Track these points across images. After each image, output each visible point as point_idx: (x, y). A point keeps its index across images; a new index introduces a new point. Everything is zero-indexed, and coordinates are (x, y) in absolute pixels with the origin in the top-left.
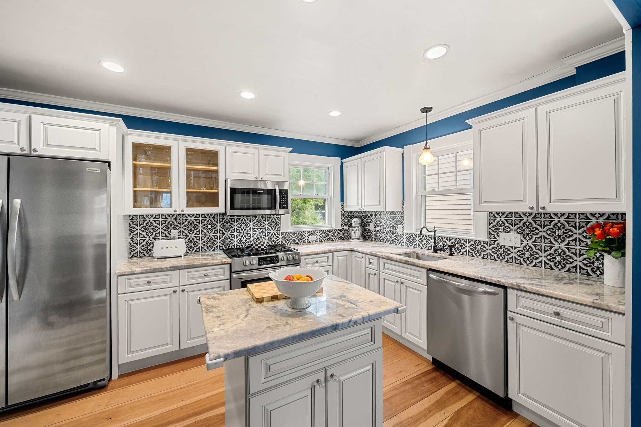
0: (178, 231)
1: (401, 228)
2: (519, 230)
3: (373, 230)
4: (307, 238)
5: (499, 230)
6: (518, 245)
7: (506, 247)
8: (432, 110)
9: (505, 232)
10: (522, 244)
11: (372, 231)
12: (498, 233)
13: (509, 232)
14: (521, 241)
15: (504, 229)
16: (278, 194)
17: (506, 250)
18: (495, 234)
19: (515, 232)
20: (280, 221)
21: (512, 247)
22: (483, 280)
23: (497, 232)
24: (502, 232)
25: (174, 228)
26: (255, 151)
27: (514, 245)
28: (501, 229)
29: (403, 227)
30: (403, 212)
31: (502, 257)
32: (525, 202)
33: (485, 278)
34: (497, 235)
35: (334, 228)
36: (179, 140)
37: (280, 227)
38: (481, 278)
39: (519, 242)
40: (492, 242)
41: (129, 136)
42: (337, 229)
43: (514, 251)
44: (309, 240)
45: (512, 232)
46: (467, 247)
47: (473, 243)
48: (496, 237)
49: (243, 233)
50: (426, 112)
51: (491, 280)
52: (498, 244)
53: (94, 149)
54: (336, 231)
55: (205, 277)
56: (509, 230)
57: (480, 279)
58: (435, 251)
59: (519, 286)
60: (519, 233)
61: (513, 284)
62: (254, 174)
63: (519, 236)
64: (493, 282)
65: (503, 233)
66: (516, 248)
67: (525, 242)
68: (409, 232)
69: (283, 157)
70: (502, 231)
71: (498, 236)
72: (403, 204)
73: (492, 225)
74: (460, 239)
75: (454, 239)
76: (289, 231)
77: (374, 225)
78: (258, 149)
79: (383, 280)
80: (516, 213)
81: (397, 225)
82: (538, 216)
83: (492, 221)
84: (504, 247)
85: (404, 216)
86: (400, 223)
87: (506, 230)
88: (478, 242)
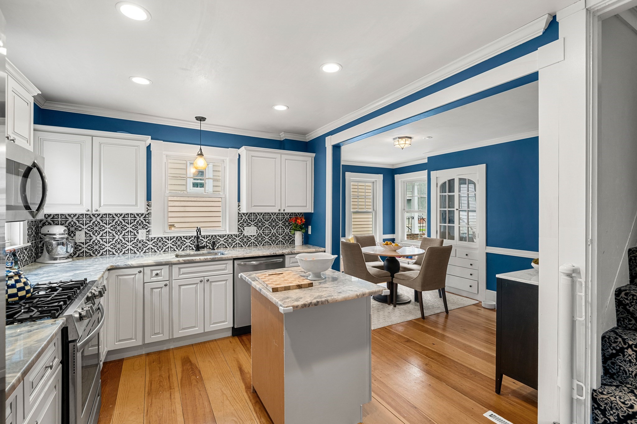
1: (145, 232)
2: (255, 224)
3: (84, 241)
5: (244, 226)
6: (255, 234)
7: (249, 236)
9: (248, 226)
10: (257, 233)
11: (81, 243)
12: (244, 228)
13: (250, 226)
14: (257, 231)
15: (247, 225)
17: (248, 238)
18: (242, 228)
21: (251, 236)
22: (275, 254)
24: (246, 226)
27: (252, 234)
28: (245, 224)
29: (147, 232)
30: (147, 214)
31: (245, 243)
33: (276, 253)
35: (21, 245)
38: (274, 254)
39: (256, 232)
40: (240, 235)
43: (253, 238)
45: (252, 226)
46: (222, 240)
47: (226, 237)
48: (242, 230)
51: (279, 253)
52: (244, 235)
54: (22, 250)
56: (250, 225)
57: (273, 255)
58: (198, 248)
59: (292, 252)
60: (255, 226)
61: (289, 252)
63: (256, 228)
64: (280, 254)
66: (254, 236)
67: (259, 232)
68: (157, 236)
71: (244, 230)
72: (147, 205)
73: (240, 222)
74: (215, 236)
75: (210, 236)
77: (86, 233)
79: (178, 287)
80: (254, 213)
81: (137, 230)
82: (265, 215)
83: (240, 219)
84: (247, 237)
85: (150, 218)
86: (143, 227)
87: (248, 225)
88: (230, 236)
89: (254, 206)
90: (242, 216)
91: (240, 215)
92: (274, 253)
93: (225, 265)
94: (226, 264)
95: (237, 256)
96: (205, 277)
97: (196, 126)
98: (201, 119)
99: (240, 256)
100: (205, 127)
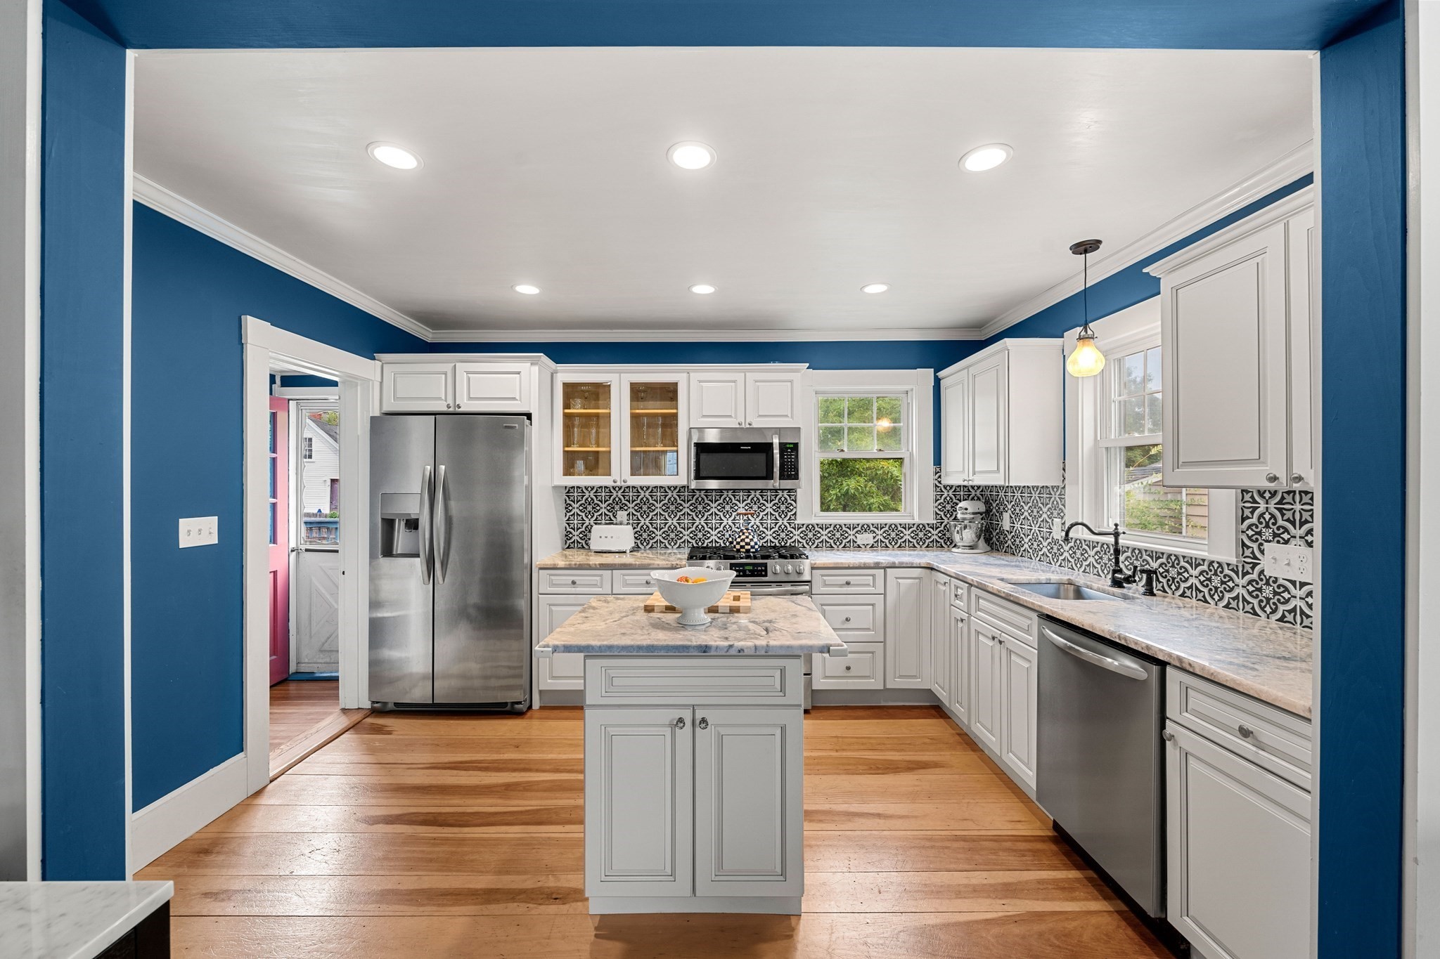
0: (626, 513)
1: (1060, 525)
2: (1309, 538)
4: (851, 537)
5: (1264, 537)
6: (1308, 576)
7: (1281, 581)
8: (1101, 246)
9: (1278, 542)
11: (1007, 531)
12: (1261, 544)
13: (1286, 542)
15: (1275, 535)
16: (776, 451)
17: (1280, 590)
18: (1255, 546)
19: (1302, 542)
20: (795, 501)
21: (1293, 583)
23: (1260, 541)
24: (1270, 541)
25: (621, 508)
26: (739, 377)
27: (1299, 578)
28: (1267, 534)
30: (1063, 488)
31: (1269, 607)
32: (1263, 463)
33: (1125, 639)
34: (1260, 549)
35: (917, 520)
36: (620, 372)
37: (795, 514)
38: (1120, 637)
39: (1310, 569)
40: (1248, 567)
41: (558, 374)
42: (925, 522)
43: (1298, 593)
44: (858, 543)
45: (1293, 541)
47: (1205, 567)
48: (1257, 554)
49: (728, 521)
50: (1086, 252)
52: (1262, 572)
53: (514, 399)
54: (921, 527)
55: (648, 586)
56: (1286, 536)
57: (1117, 640)
58: (1115, 579)
60: (1310, 544)
62: (736, 418)
63: (1310, 554)
64: (1140, 649)
65: (1274, 544)
66: (1303, 585)
69: (791, 381)
70: (1271, 538)
71: (1262, 552)
72: (1062, 470)
73: (1247, 522)
74: (1177, 558)
76: (814, 521)
77: (1011, 516)
78: (745, 372)
81: (1052, 518)
83: (1247, 512)
84: (1275, 582)
85: (1066, 497)
86: (1058, 514)
87: (1279, 535)
88: (1216, 567)
90: (1255, 502)
91: (1247, 497)
98: (1085, 247)
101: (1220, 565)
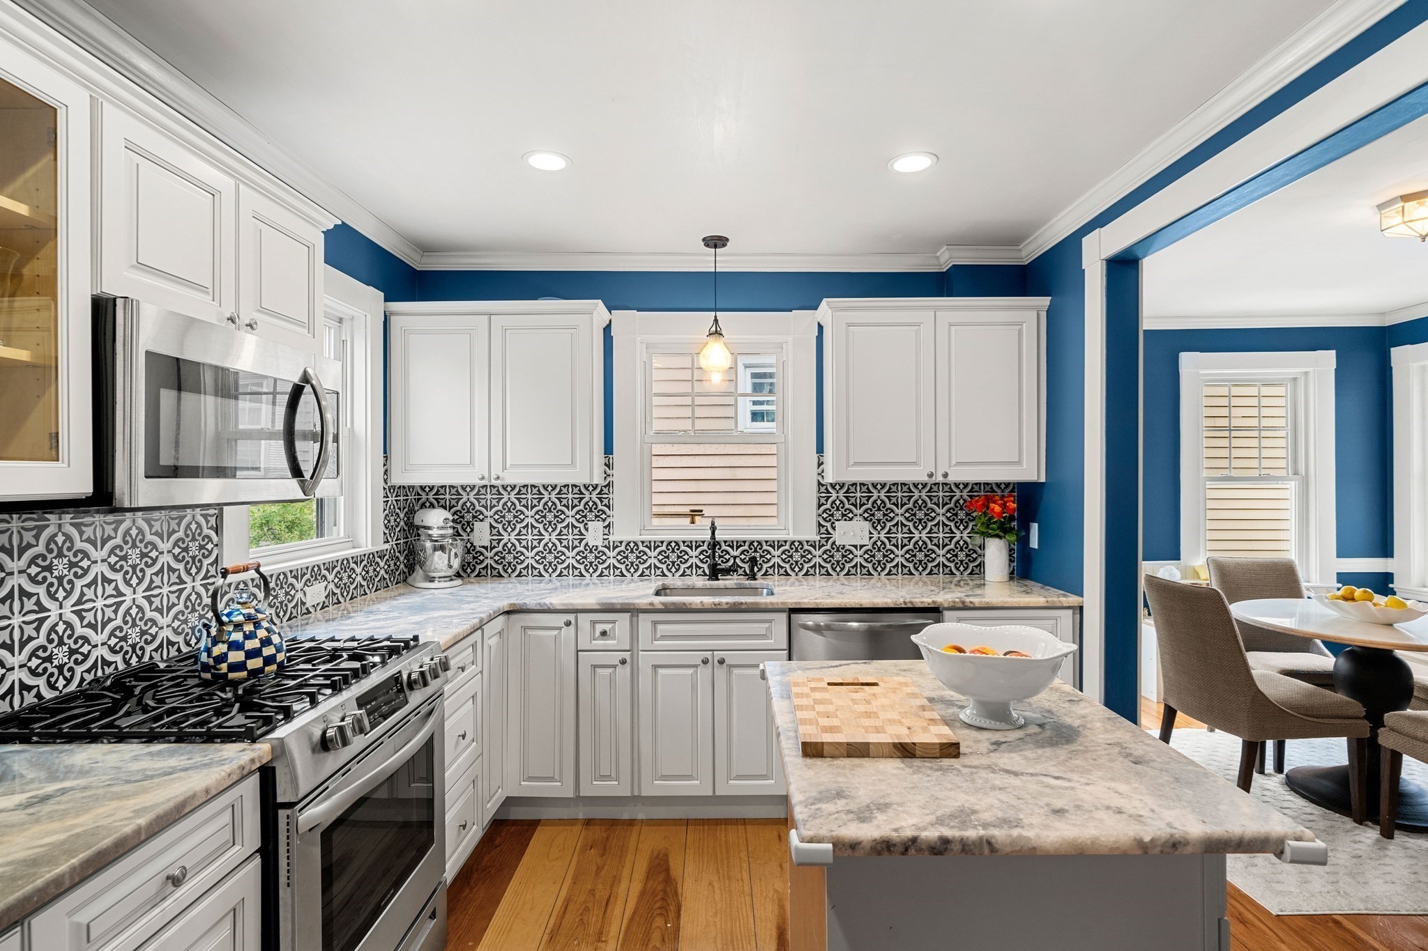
1: (602, 528)
2: (866, 515)
3: (487, 544)
5: (835, 518)
6: (866, 541)
7: (847, 547)
9: (845, 520)
10: (871, 538)
11: (483, 547)
12: (833, 523)
13: (851, 519)
14: (871, 533)
15: (843, 515)
17: (846, 552)
18: (828, 525)
19: (861, 518)
21: (855, 547)
22: (909, 605)
23: (832, 521)
24: (839, 520)
27: (859, 543)
28: (838, 515)
29: (605, 527)
30: (605, 486)
31: (838, 566)
33: (912, 603)
34: (832, 527)
35: (367, 547)
38: (905, 603)
39: (868, 535)
40: (823, 542)
42: (376, 548)
43: (859, 553)
45: (855, 518)
46: (776, 556)
47: (787, 547)
48: (830, 530)
50: (715, 247)
51: (923, 602)
52: (834, 543)
54: (371, 558)
56: (851, 515)
57: (903, 606)
58: (715, 573)
59: (963, 602)
60: (866, 519)
61: (954, 602)
63: (867, 525)
64: (926, 605)
65: (842, 522)
66: (862, 547)
67: (876, 535)
68: (626, 538)
70: (840, 518)
71: (834, 528)
72: (606, 464)
73: (823, 508)
74: (759, 543)
75: (747, 544)
77: (491, 526)
79: (650, 670)
80: (862, 484)
81: (585, 522)
82: (894, 489)
83: (823, 500)
84: (842, 549)
85: (611, 496)
86: (597, 516)
87: (846, 515)
88: (796, 545)
89: (856, 464)
90: (829, 492)
91: (823, 489)
92: (907, 600)
93: (767, 625)
94: (770, 621)
95: (799, 603)
96: (715, 652)
97: (705, 262)
98: (716, 242)
99: (805, 603)
100: (726, 261)
101: (800, 543)
